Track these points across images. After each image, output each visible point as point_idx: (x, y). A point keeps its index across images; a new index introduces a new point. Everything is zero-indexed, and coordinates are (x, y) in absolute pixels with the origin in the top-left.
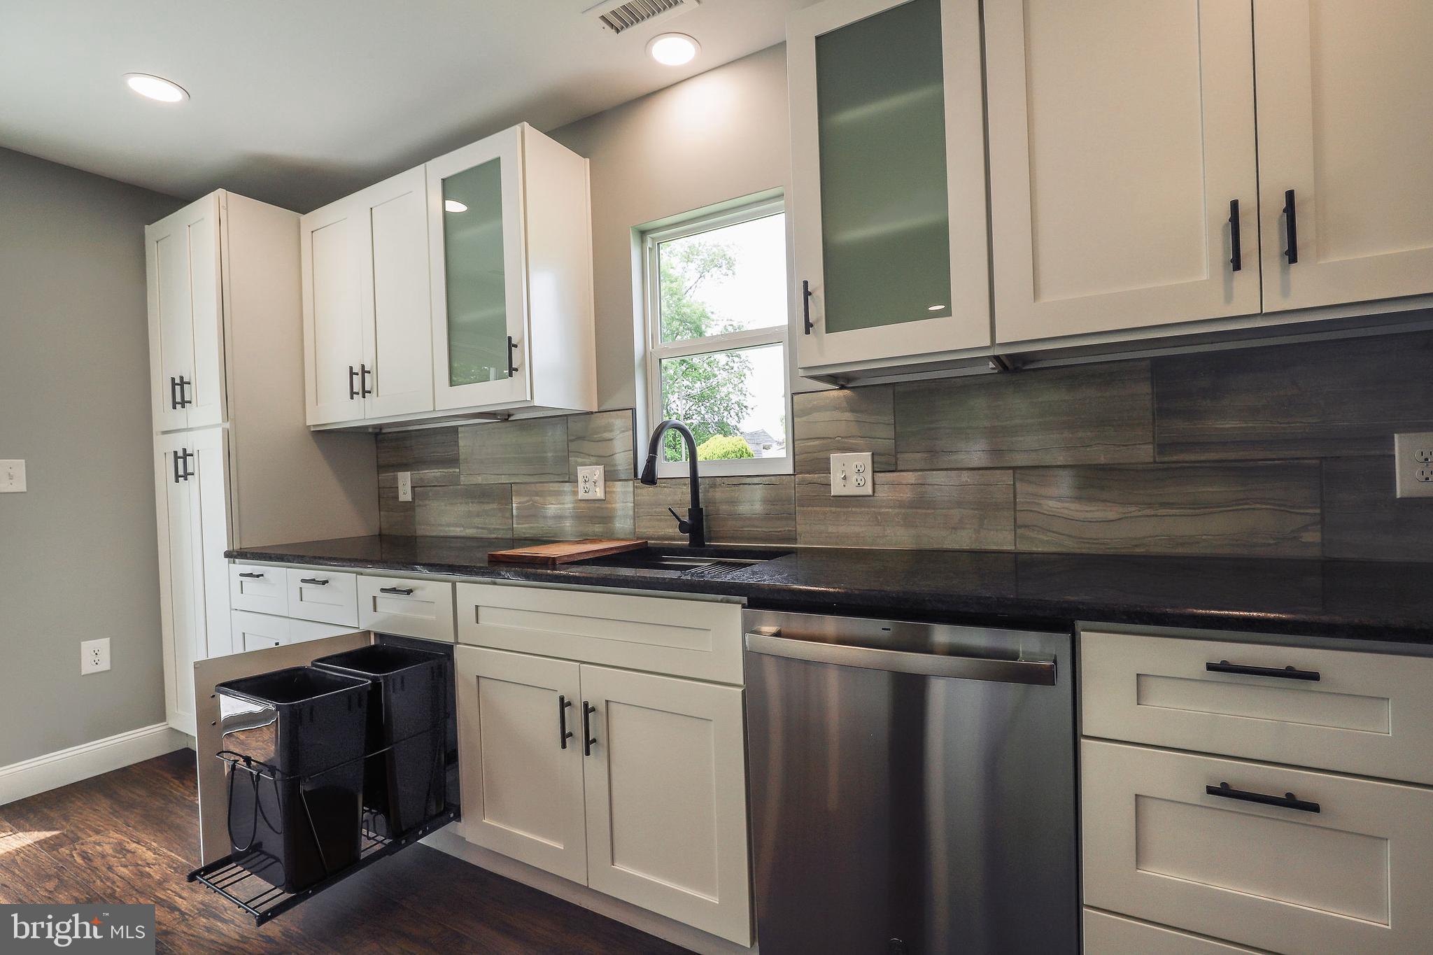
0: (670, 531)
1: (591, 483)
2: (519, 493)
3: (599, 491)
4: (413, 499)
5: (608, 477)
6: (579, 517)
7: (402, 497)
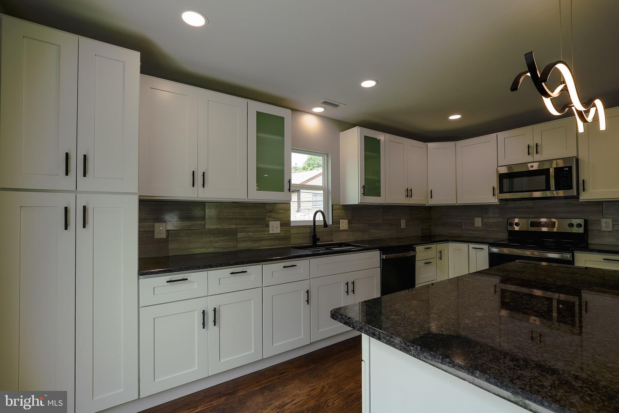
0: (302, 241)
1: (275, 227)
2: (241, 232)
3: (278, 230)
4: (168, 237)
5: (281, 225)
6: (270, 239)
7: (157, 236)
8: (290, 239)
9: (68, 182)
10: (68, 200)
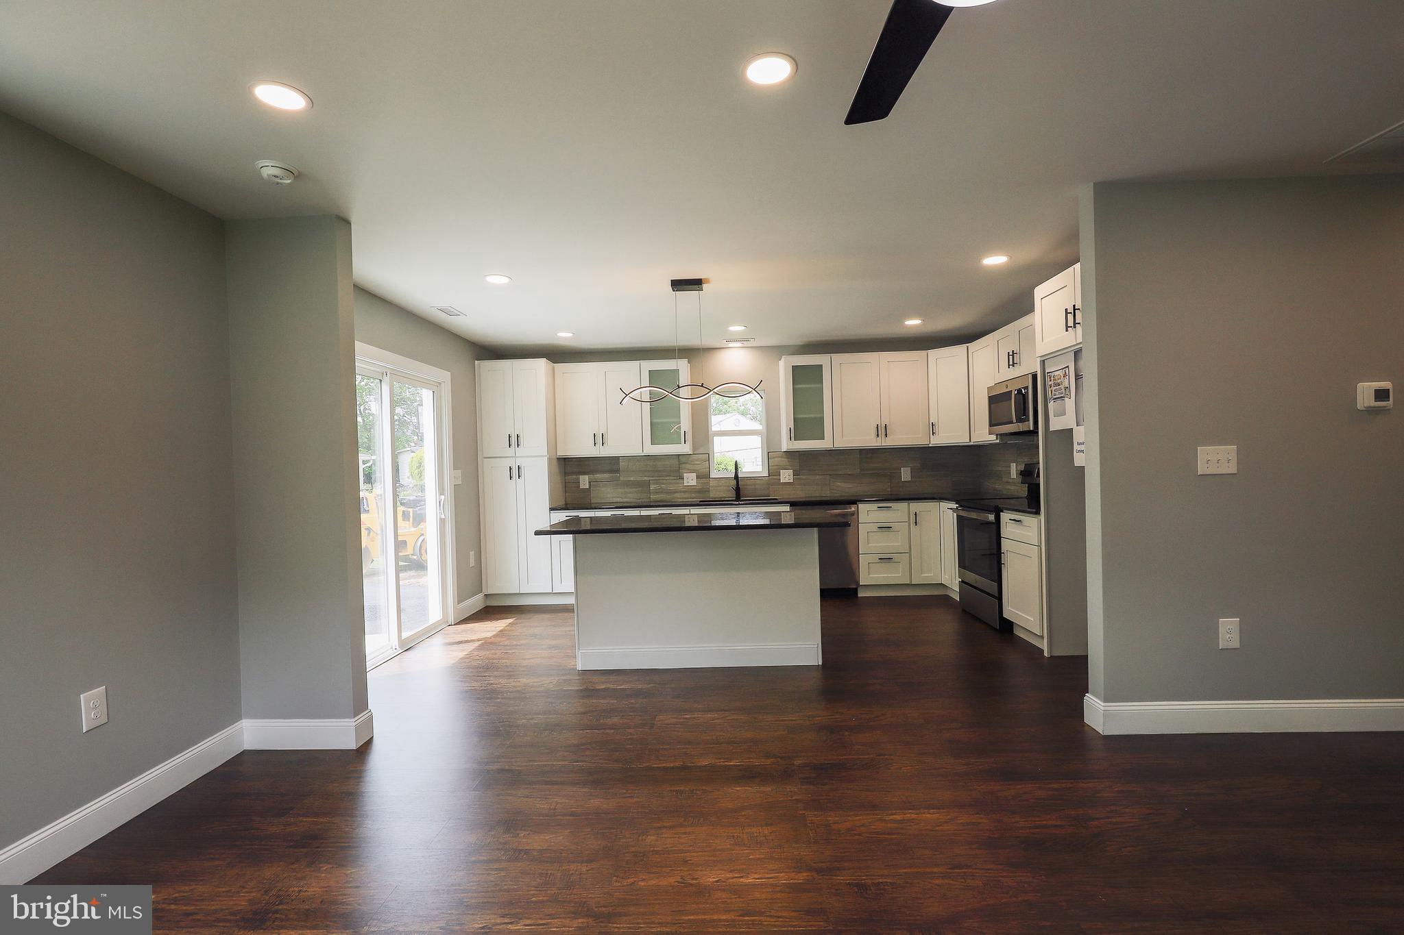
0: (724, 495)
1: (690, 480)
2: (654, 484)
3: (694, 483)
4: (590, 487)
5: (698, 477)
6: (684, 492)
7: (582, 487)
8: (709, 491)
9: (511, 452)
10: (511, 462)
